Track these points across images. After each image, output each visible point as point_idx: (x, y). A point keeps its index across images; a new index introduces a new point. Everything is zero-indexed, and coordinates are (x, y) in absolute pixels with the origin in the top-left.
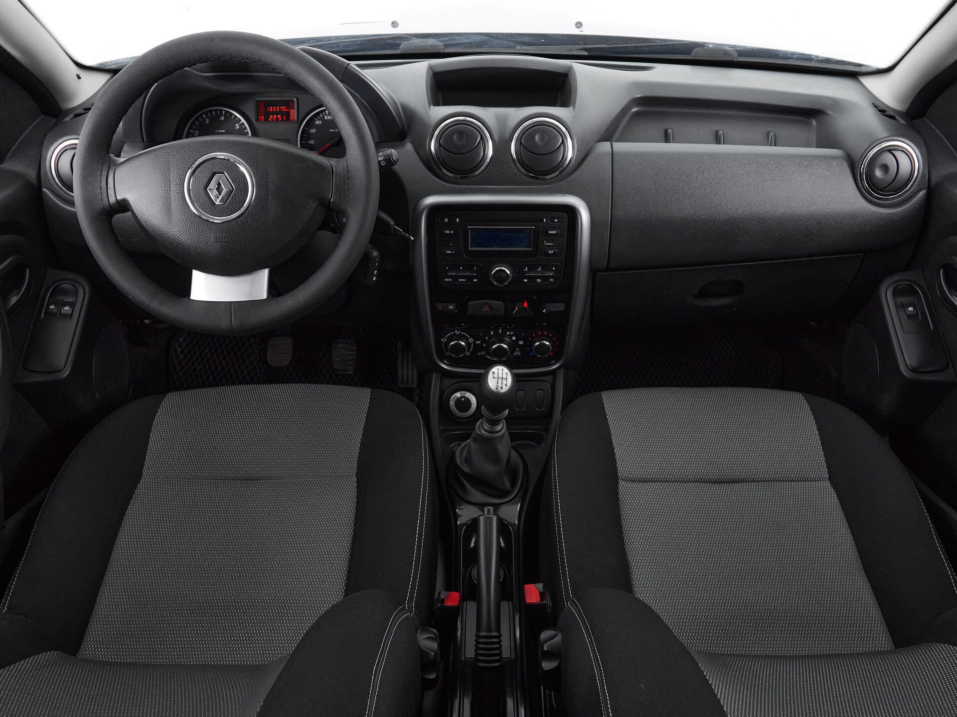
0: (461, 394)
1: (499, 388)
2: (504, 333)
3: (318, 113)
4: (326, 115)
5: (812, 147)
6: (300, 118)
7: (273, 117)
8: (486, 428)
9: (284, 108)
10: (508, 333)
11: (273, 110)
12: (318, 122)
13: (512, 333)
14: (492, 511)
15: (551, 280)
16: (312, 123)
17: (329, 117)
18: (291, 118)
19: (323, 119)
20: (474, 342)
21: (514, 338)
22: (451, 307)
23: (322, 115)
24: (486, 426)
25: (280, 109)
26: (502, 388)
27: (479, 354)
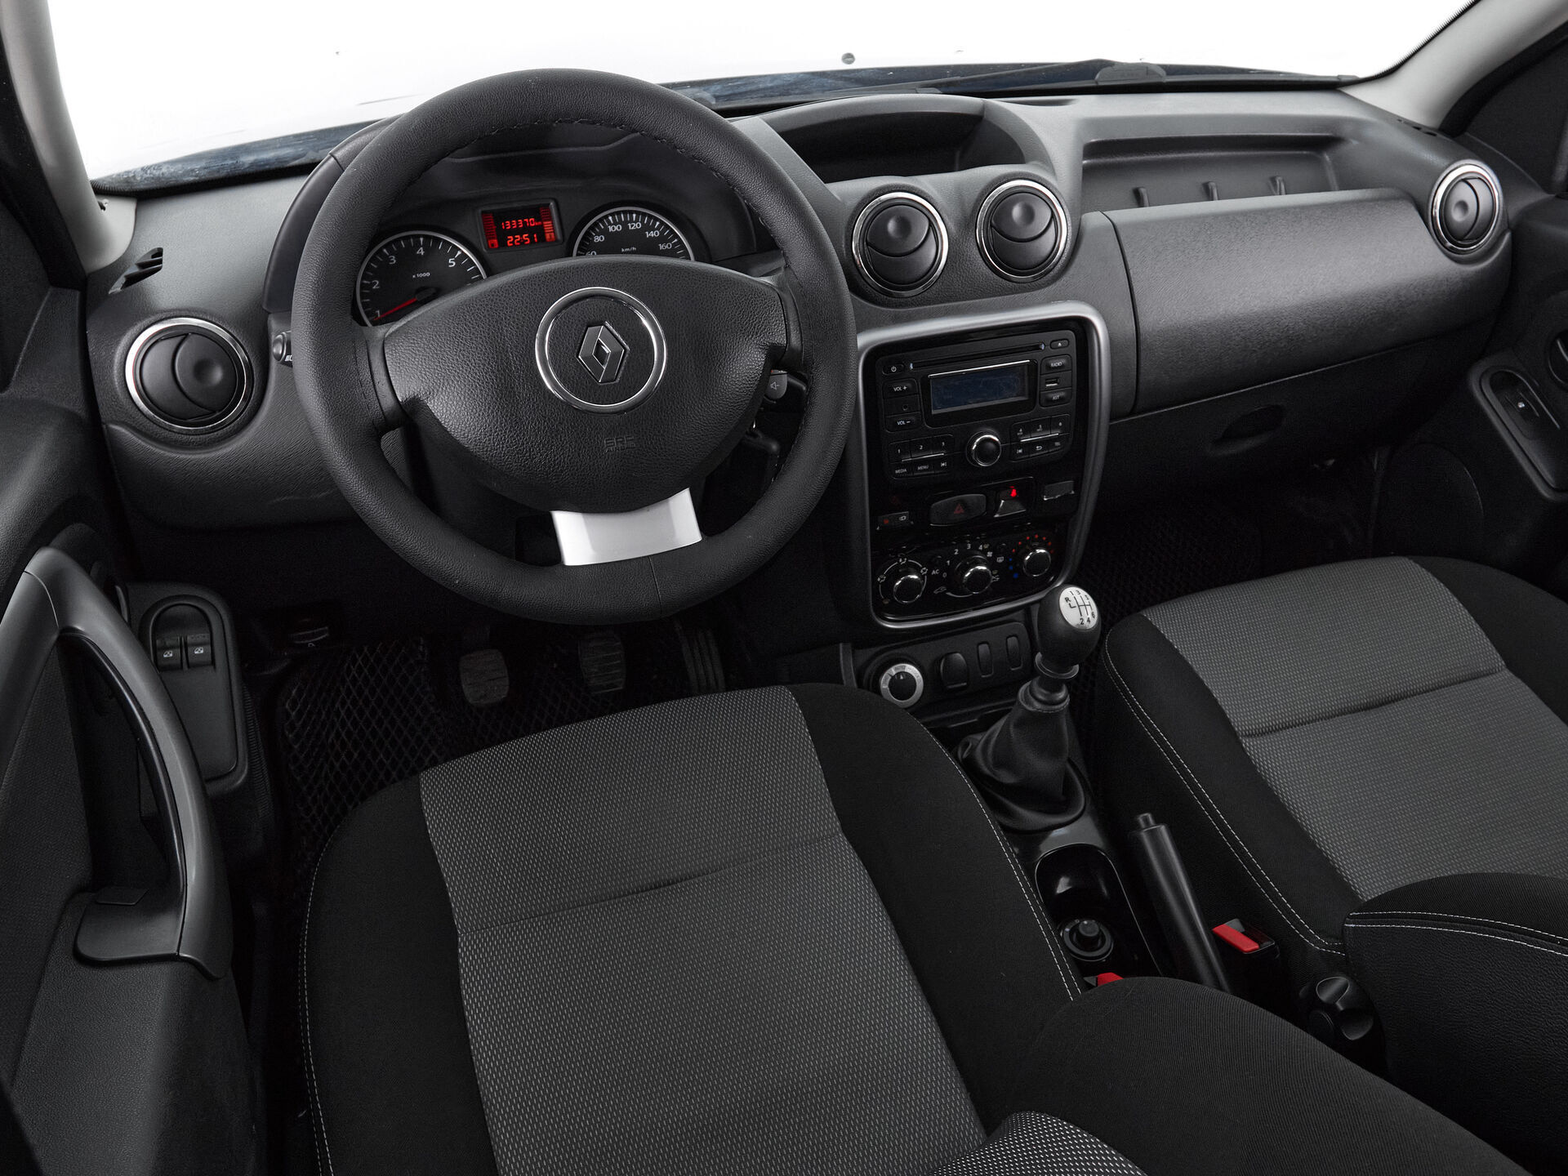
0: (896, 669)
1: (1085, 621)
2: (975, 547)
3: (596, 224)
4: (611, 225)
5: (1334, 190)
6: (567, 236)
7: (515, 238)
8: (1040, 697)
9: (531, 222)
10: (981, 548)
11: (512, 226)
12: (598, 239)
13: (986, 547)
14: (1151, 820)
15: (1057, 444)
16: (589, 241)
17: (616, 228)
18: (548, 236)
19: (605, 232)
20: (929, 573)
21: (990, 554)
22: (903, 518)
23: (604, 224)
24: (1042, 694)
25: (524, 223)
26: (1089, 621)
27: (936, 592)
